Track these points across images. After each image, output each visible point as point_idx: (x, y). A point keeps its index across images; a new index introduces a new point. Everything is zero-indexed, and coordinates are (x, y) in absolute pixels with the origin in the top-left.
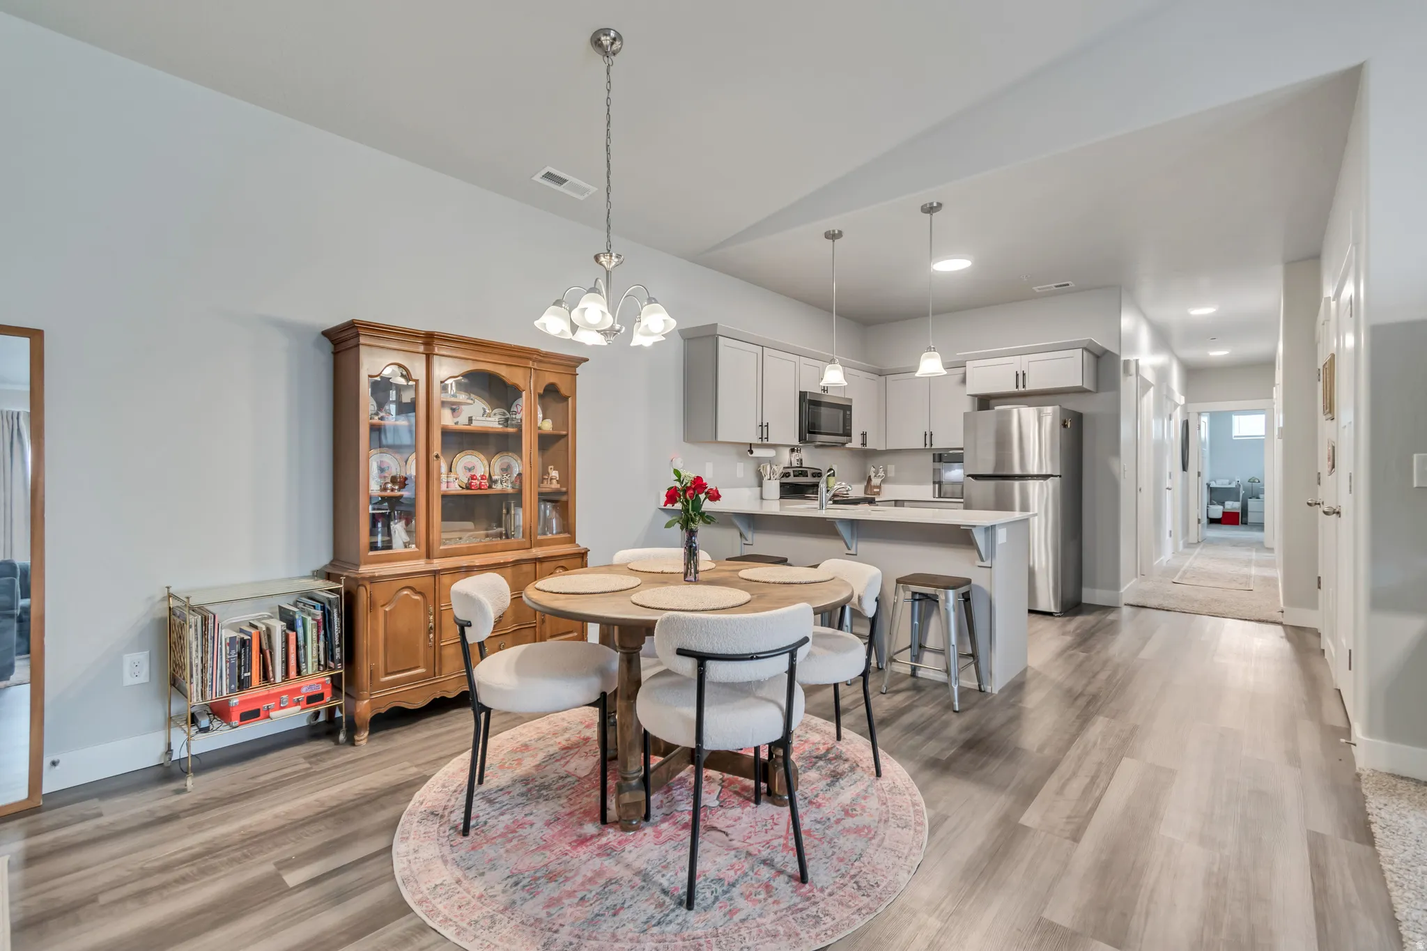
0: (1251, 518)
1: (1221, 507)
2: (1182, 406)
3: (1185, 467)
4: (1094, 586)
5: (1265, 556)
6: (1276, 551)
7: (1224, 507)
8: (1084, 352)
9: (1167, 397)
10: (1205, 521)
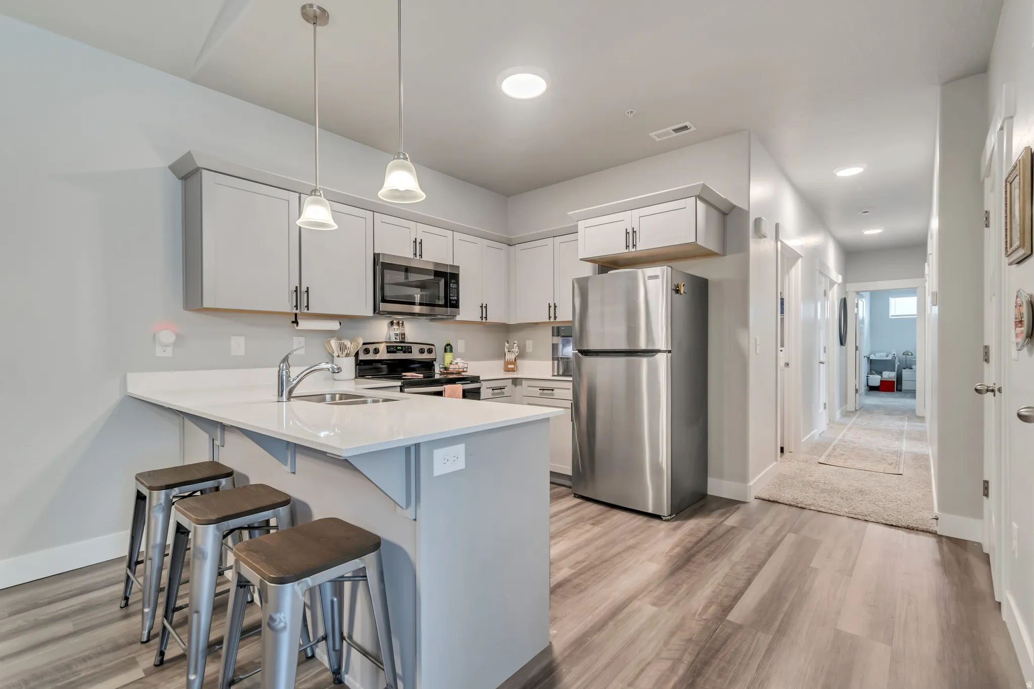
0: (905, 386)
1: (880, 377)
2: (839, 284)
3: (842, 341)
4: (720, 476)
5: (917, 426)
6: (928, 419)
7: (882, 377)
8: (698, 201)
9: (821, 273)
10: (863, 388)
